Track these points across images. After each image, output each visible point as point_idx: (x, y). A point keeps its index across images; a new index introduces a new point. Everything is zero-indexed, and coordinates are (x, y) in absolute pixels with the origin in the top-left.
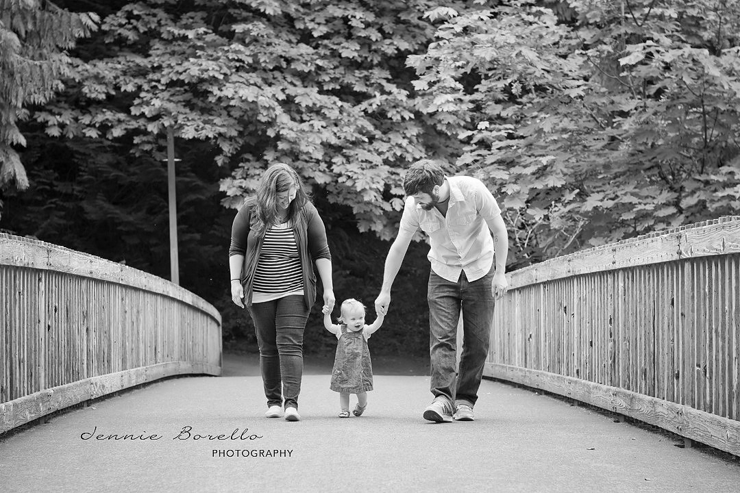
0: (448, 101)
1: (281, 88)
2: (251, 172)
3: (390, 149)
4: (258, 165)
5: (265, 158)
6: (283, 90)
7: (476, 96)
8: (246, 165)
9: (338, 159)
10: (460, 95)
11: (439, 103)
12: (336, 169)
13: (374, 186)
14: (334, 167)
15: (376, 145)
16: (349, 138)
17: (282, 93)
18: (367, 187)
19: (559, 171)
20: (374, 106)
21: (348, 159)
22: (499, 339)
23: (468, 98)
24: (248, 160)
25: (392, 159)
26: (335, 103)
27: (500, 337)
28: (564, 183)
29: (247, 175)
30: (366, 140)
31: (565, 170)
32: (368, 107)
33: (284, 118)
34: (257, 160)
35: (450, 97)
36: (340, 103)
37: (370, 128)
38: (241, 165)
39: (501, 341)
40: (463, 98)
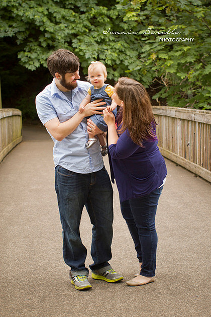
0: (133, 16)
1: (46, 8)
2: (33, 48)
3: (98, 35)
4: (36, 43)
5: (40, 40)
6: (48, 10)
7: (146, 12)
8: (31, 44)
9: (74, 41)
10: (138, 12)
11: (129, 16)
12: (74, 45)
13: (93, 56)
14: (73, 44)
15: (92, 33)
16: (80, 30)
17: (46, 11)
18: (91, 57)
19: (192, 54)
20: (92, 15)
21: (80, 41)
22: (165, 138)
23: (142, 13)
24: (31, 42)
25: (99, 41)
26: (72, 14)
27: (166, 136)
28: (195, 60)
29: (31, 49)
30: (88, 31)
31: (195, 53)
32: (89, 15)
33: (48, 23)
34: (36, 41)
35: (134, 14)
36: (74, 14)
37: (90, 25)
38: (28, 44)
39: (167, 138)
40: (140, 13)
